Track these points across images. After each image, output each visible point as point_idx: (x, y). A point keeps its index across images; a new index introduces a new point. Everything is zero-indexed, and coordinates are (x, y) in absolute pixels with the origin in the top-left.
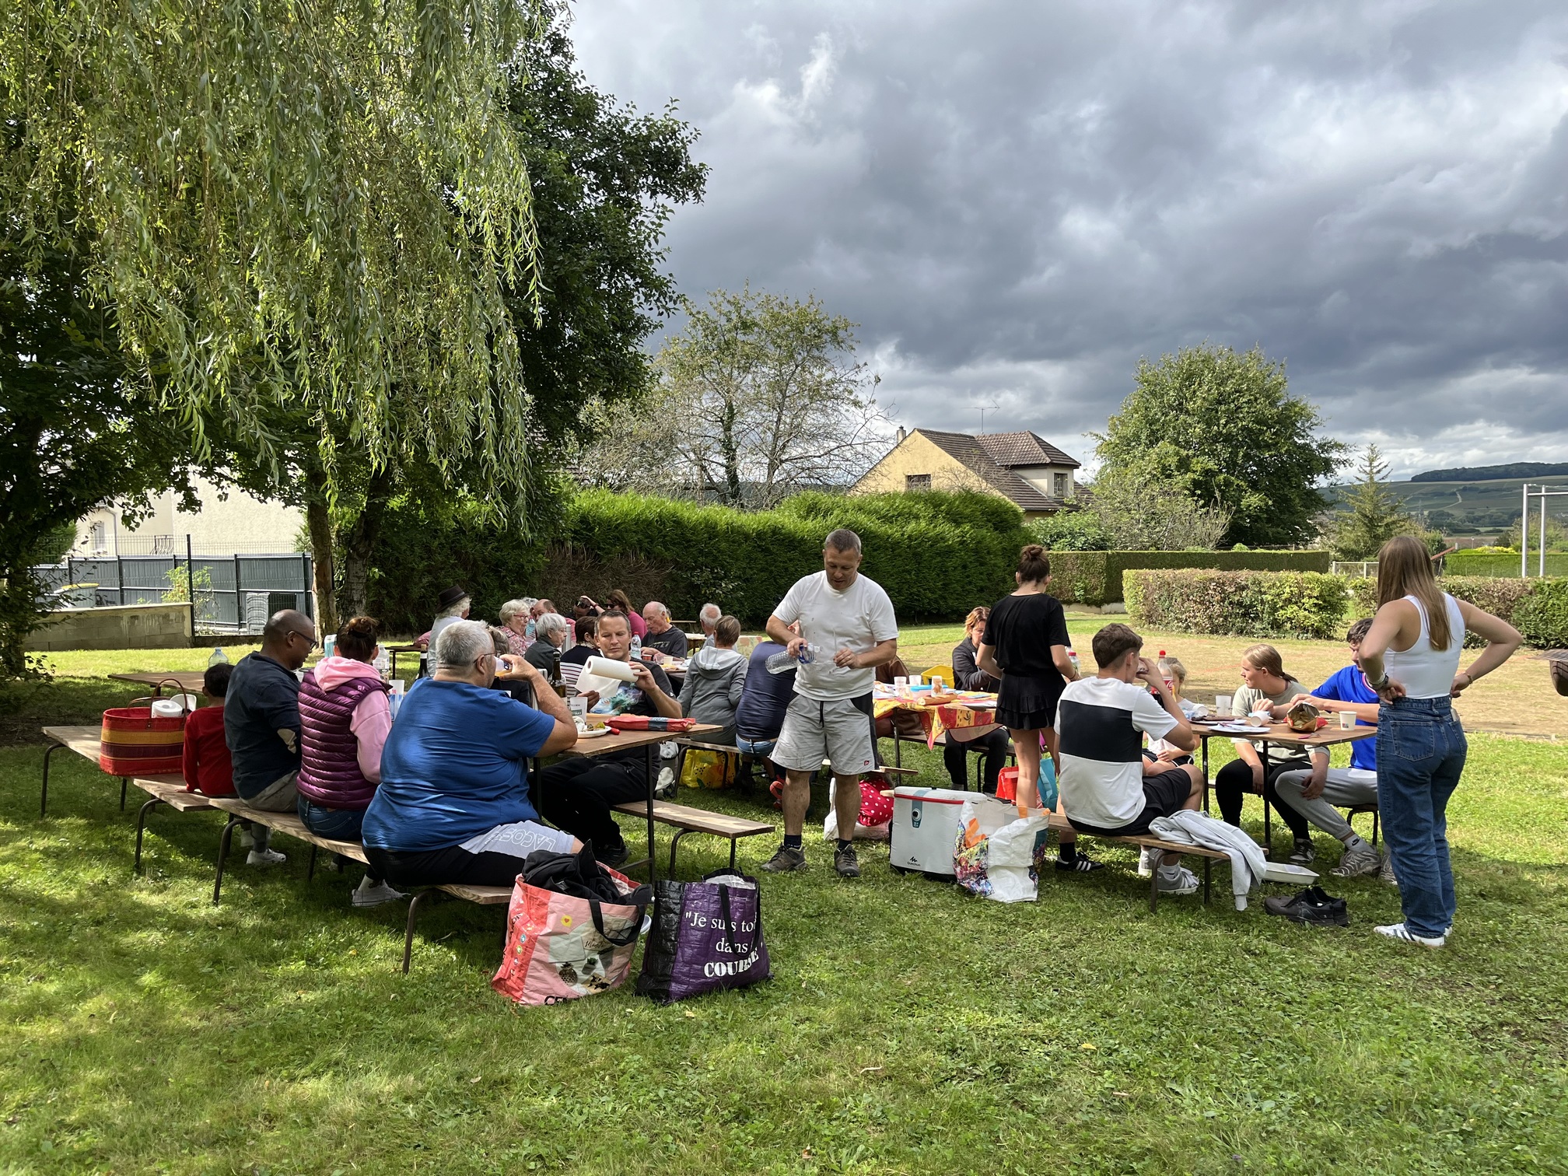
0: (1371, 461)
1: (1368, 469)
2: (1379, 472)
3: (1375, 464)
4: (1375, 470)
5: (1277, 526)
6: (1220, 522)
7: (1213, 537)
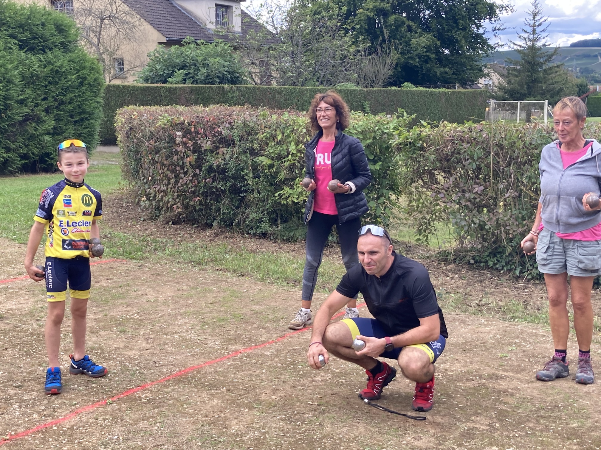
0: (535, 15)
1: (532, 22)
2: (540, 25)
3: (537, 18)
4: (537, 24)
5: (445, 67)
6: (389, 61)
7: (381, 77)
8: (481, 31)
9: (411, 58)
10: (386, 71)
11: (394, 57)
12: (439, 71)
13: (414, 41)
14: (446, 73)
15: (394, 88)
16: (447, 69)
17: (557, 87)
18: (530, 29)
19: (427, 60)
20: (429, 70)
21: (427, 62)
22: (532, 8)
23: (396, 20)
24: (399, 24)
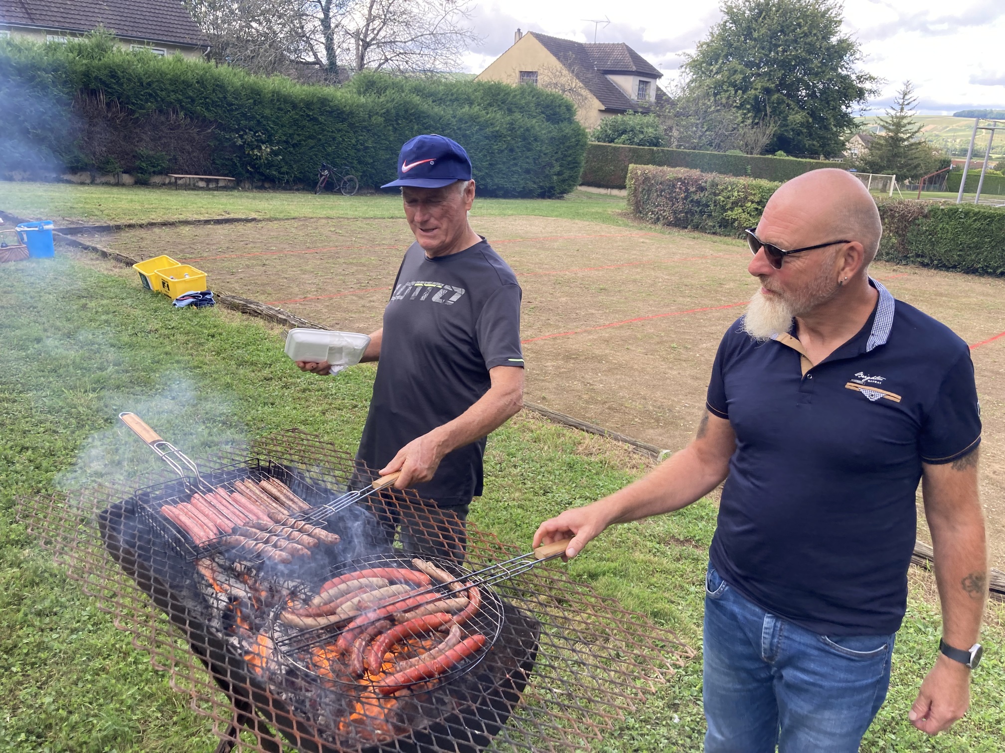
0: (905, 94)
1: (901, 101)
2: (908, 104)
3: (907, 97)
4: (906, 103)
5: (813, 140)
6: (767, 132)
7: (760, 144)
8: (849, 110)
9: (786, 131)
10: (764, 141)
11: (772, 129)
12: (808, 143)
13: (790, 117)
14: (814, 145)
15: (770, 156)
16: (815, 143)
17: (916, 162)
18: (898, 108)
19: (799, 133)
20: (799, 142)
21: (799, 135)
22: (903, 88)
23: (778, 99)
24: (780, 102)
